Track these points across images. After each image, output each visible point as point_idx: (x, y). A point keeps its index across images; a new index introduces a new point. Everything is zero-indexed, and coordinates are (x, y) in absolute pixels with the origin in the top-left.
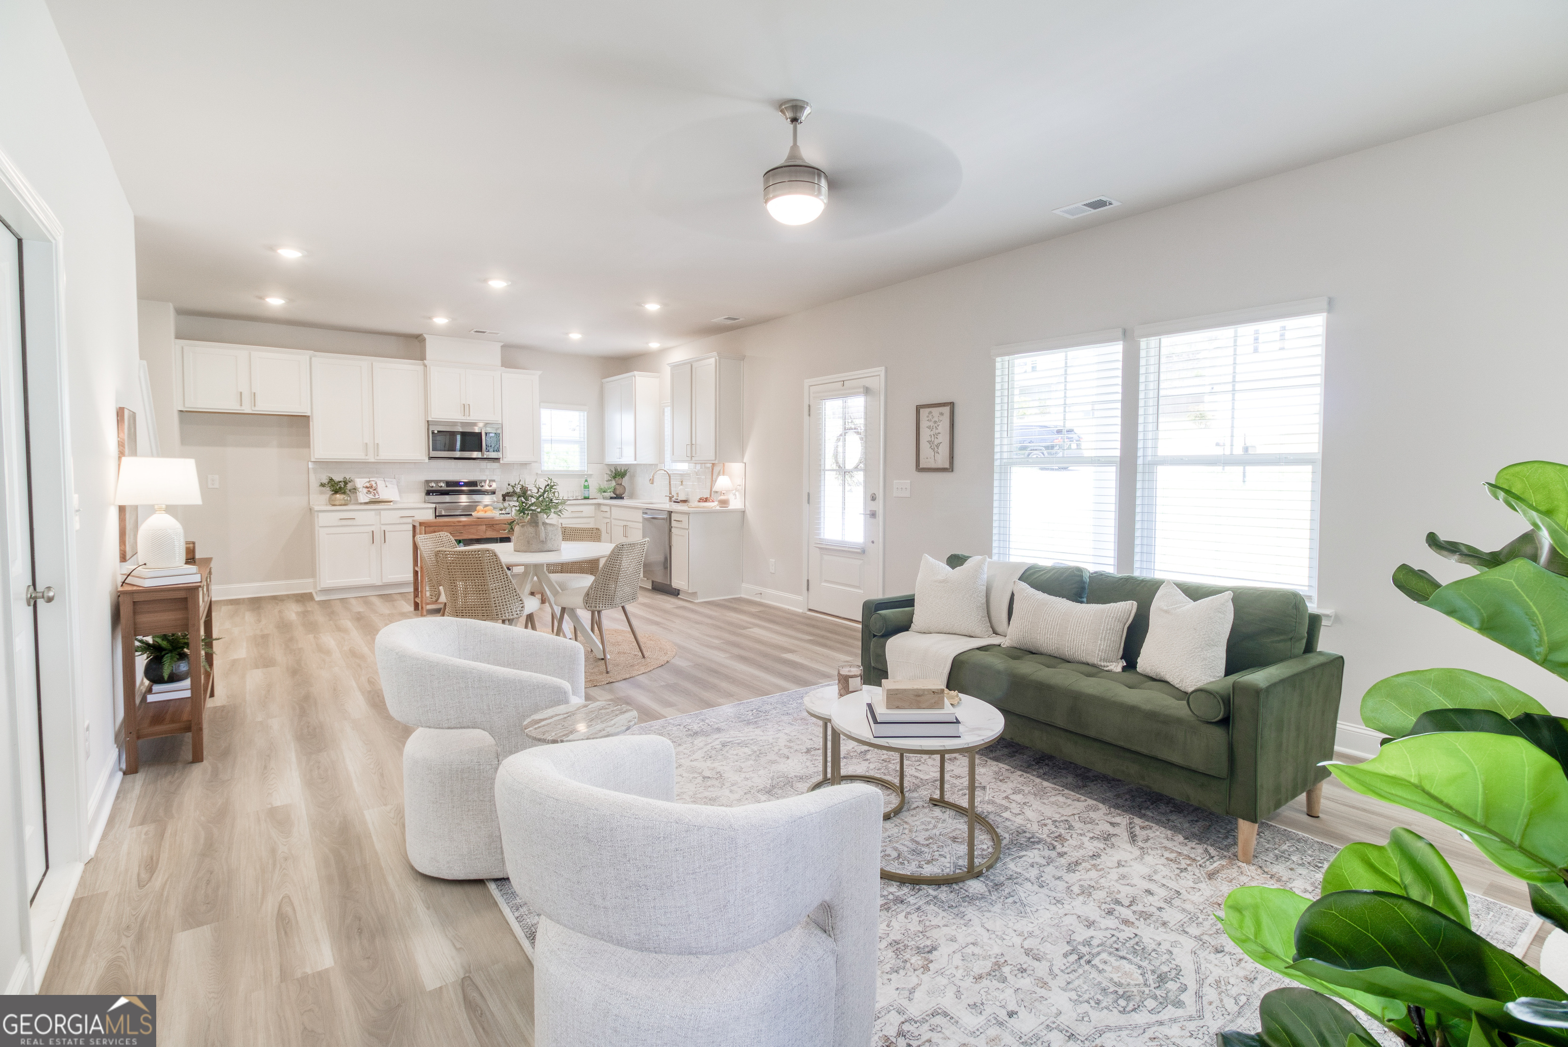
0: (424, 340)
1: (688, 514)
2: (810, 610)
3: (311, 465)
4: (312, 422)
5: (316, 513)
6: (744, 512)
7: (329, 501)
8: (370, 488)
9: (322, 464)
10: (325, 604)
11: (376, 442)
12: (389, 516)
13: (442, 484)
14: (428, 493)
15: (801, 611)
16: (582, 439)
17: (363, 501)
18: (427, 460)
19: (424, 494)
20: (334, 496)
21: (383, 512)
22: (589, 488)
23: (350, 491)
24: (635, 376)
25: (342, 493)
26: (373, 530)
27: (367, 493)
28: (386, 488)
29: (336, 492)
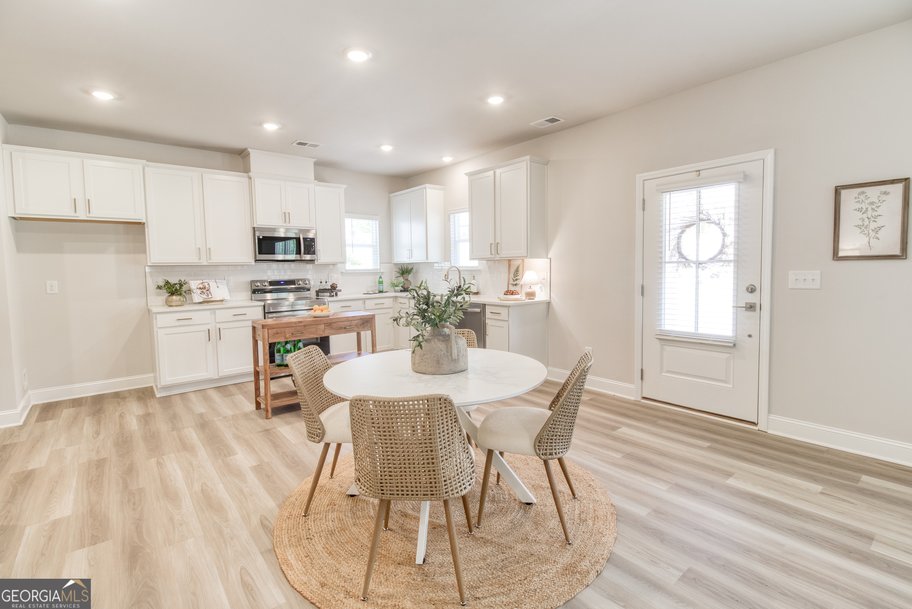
0: (248, 154)
1: (508, 307)
2: (644, 398)
3: (148, 269)
4: (147, 228)
5: (154, 315)
6: (549, 304)
7: (166, 302)
8: (204, 289)
9: (158, 268)
10: (166, 401)
11: (208, 247)
12: (223, 315)
13: (266, 284)
14: (254, 292)
15: (633, 399)
16: (375, 244)
17: (197, 301)
18: (253, 263)
19: (249, 293)
20: (171, 297)
21: (216, 311)
22: (382, 283)
23: (185, 292)
24: (426, 189)
25: (178, 294)
26: (209, 328)
27: (201, 294)
28: (217, 288)
29: (172, 294)
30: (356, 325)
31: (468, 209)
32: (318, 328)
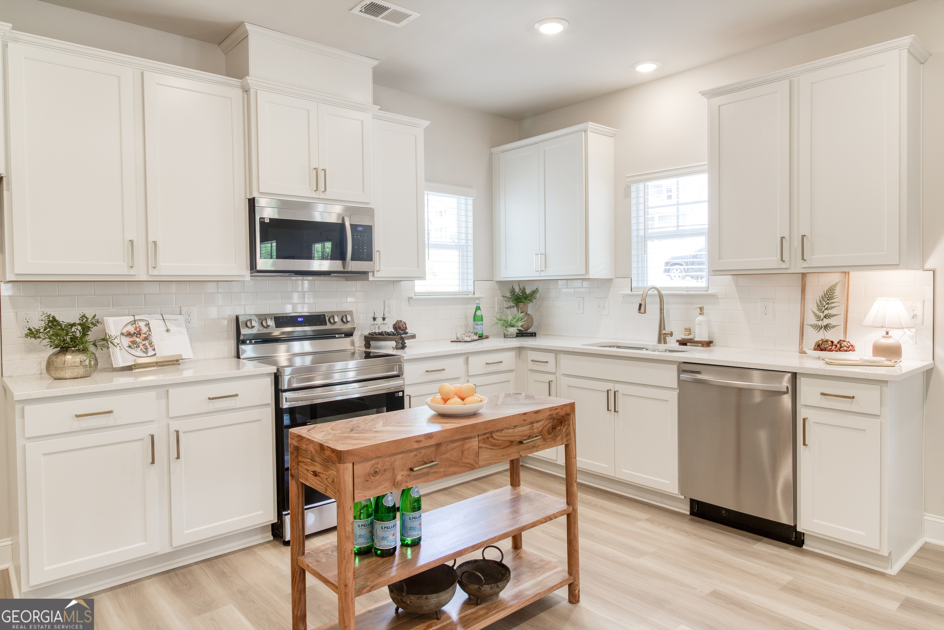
1: (882, 383)
3: (5, 291)
5: (19, 407)
7: (48, 368)
8: (137, 336)
9: (29, 286)
11: (151, 239)
12: (185, 400)
13: (271, 323)
16: (463, 242)
17: (122, 364)
18: (248, 276)
19: (233, 343)
20: (60, 357)
21: (171, 391)
22: (482, 320)
23: (95, 344)
24: (585, 131)
25: (79, 350)
26: (151, 433)
27: (130, 347)
28: (166, 333)
29: (64, 349)
30: (541, 433)
31: (706, 167)
32: (466, 447)
